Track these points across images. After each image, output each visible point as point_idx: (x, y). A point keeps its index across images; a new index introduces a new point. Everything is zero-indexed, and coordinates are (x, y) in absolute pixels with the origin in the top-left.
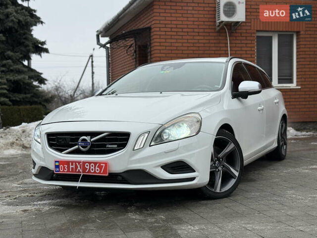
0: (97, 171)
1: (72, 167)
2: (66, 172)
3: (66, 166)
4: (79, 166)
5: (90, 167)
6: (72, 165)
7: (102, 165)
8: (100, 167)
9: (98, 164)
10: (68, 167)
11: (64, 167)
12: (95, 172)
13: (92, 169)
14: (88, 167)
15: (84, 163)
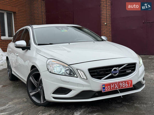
0: (127, 86)
1: (113, 86)
2: (109, 90)
3: (109, 86)
4: (116, 85)
5: (122, 85)
6: (112, 85)
7: (129, 82)
8: (128, 83)
9: (127, 82)
10: (110, 87)
11: (108, 87)
12: (125, 87)
13: (124, 86)
14: (121, 85)
15: (119, 83)
